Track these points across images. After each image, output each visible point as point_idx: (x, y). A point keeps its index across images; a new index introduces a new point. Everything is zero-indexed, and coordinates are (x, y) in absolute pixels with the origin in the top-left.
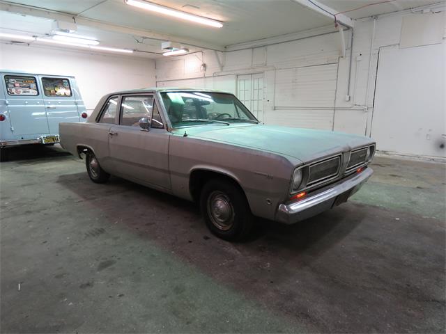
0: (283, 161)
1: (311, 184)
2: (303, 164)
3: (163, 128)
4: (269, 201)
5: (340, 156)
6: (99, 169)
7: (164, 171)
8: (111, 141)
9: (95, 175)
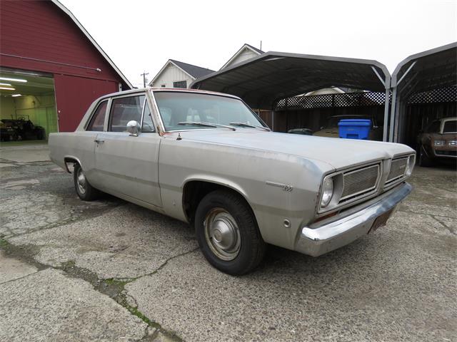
0: (308, 166)
1: (345, 200)
2: (336, 171)
3: (154, 132)
4: (286, 223)
5: (379, 164)
6: (87, 185)
7: (153, 184)
8: (97, 149)
9: (82, 191)
